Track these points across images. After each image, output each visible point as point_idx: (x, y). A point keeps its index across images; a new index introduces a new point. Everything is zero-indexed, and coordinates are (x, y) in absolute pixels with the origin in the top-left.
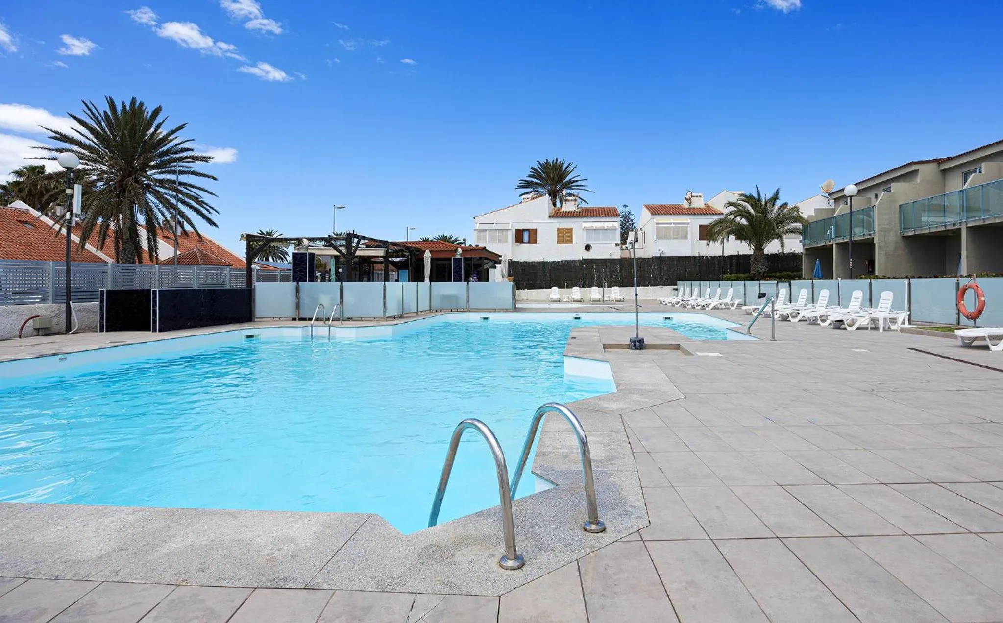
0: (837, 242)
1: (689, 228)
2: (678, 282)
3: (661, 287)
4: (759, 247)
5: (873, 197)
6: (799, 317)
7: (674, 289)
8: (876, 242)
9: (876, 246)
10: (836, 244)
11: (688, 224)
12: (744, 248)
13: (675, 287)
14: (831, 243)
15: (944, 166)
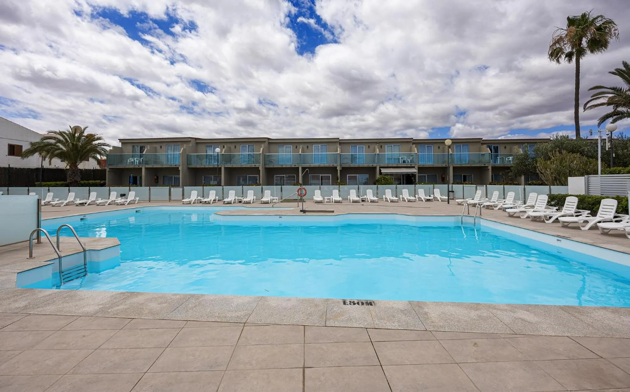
0: (145, 167)
4: (74, 164)
14: (140, 167)
15: (198, 141)
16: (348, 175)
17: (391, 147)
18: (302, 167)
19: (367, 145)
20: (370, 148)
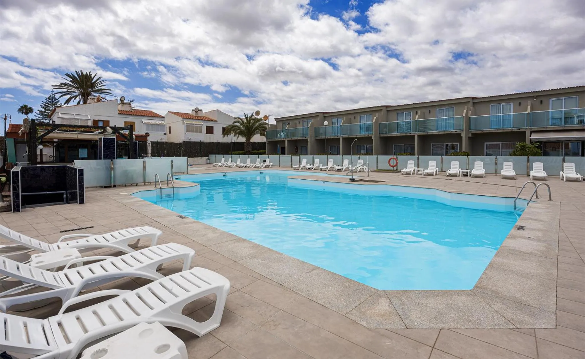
0: (288, 139)
1: (203, 127)
2: (209, 155)
3: (201, 158)
4: (248, 139)
5: (298, 123)
6: (313, 169)
7: (207, 159)
8: (309, 140)
9: (309, 142)
10: (287, 140)
11: (202, 125)
12: (242, 139)
13: (207, 158)
14: (284, 139)
15: (326, 115)
16: (486, 143)
17: (561, 101)
18: (418, 135)
19: (517, 102)
20: (521, 106)
